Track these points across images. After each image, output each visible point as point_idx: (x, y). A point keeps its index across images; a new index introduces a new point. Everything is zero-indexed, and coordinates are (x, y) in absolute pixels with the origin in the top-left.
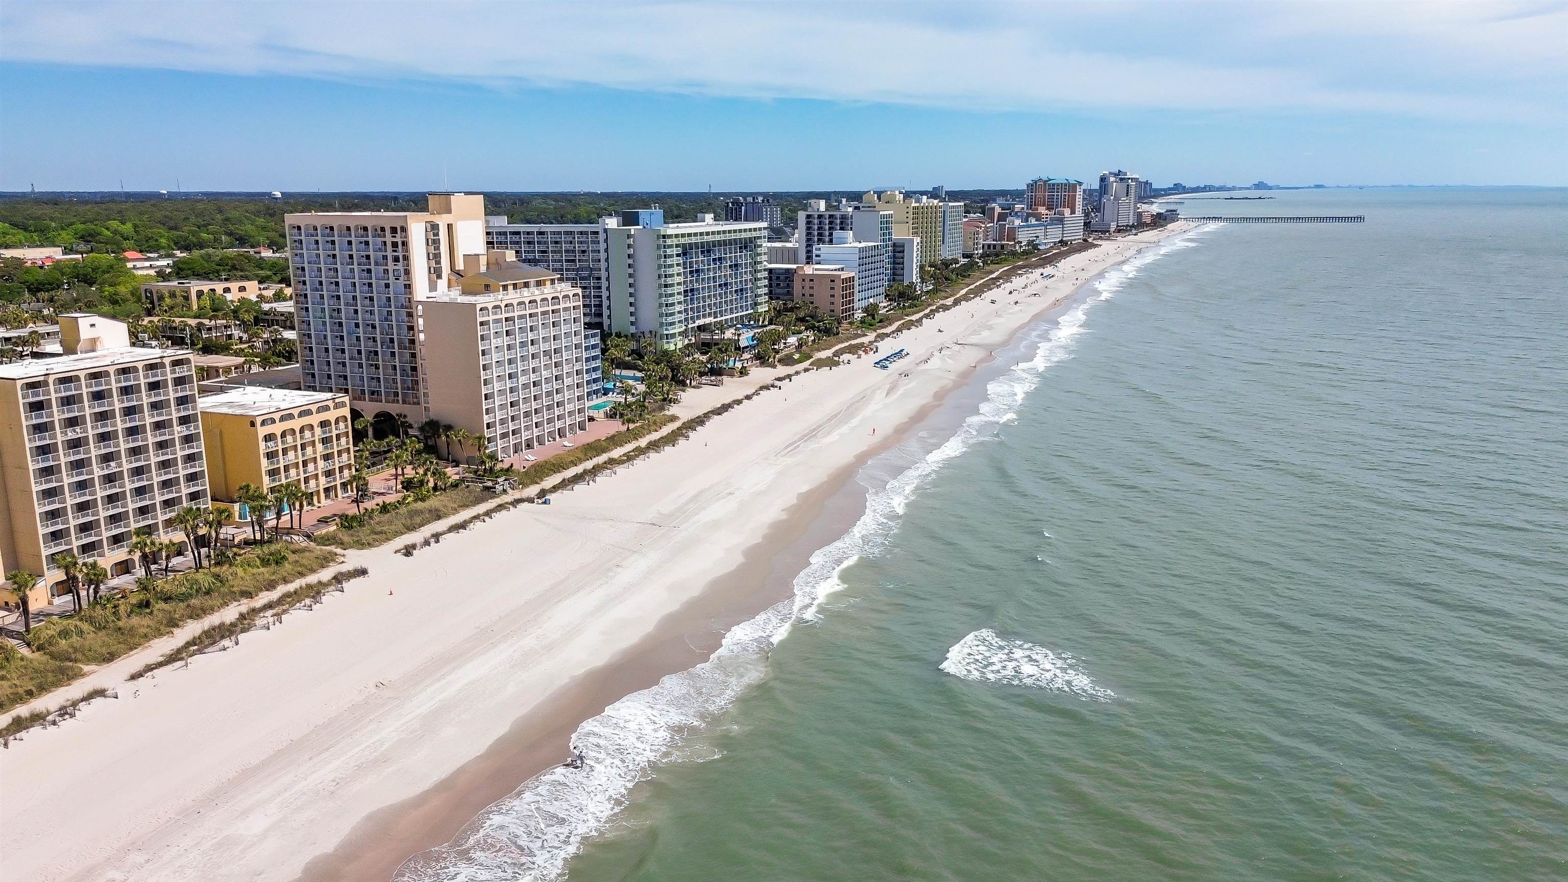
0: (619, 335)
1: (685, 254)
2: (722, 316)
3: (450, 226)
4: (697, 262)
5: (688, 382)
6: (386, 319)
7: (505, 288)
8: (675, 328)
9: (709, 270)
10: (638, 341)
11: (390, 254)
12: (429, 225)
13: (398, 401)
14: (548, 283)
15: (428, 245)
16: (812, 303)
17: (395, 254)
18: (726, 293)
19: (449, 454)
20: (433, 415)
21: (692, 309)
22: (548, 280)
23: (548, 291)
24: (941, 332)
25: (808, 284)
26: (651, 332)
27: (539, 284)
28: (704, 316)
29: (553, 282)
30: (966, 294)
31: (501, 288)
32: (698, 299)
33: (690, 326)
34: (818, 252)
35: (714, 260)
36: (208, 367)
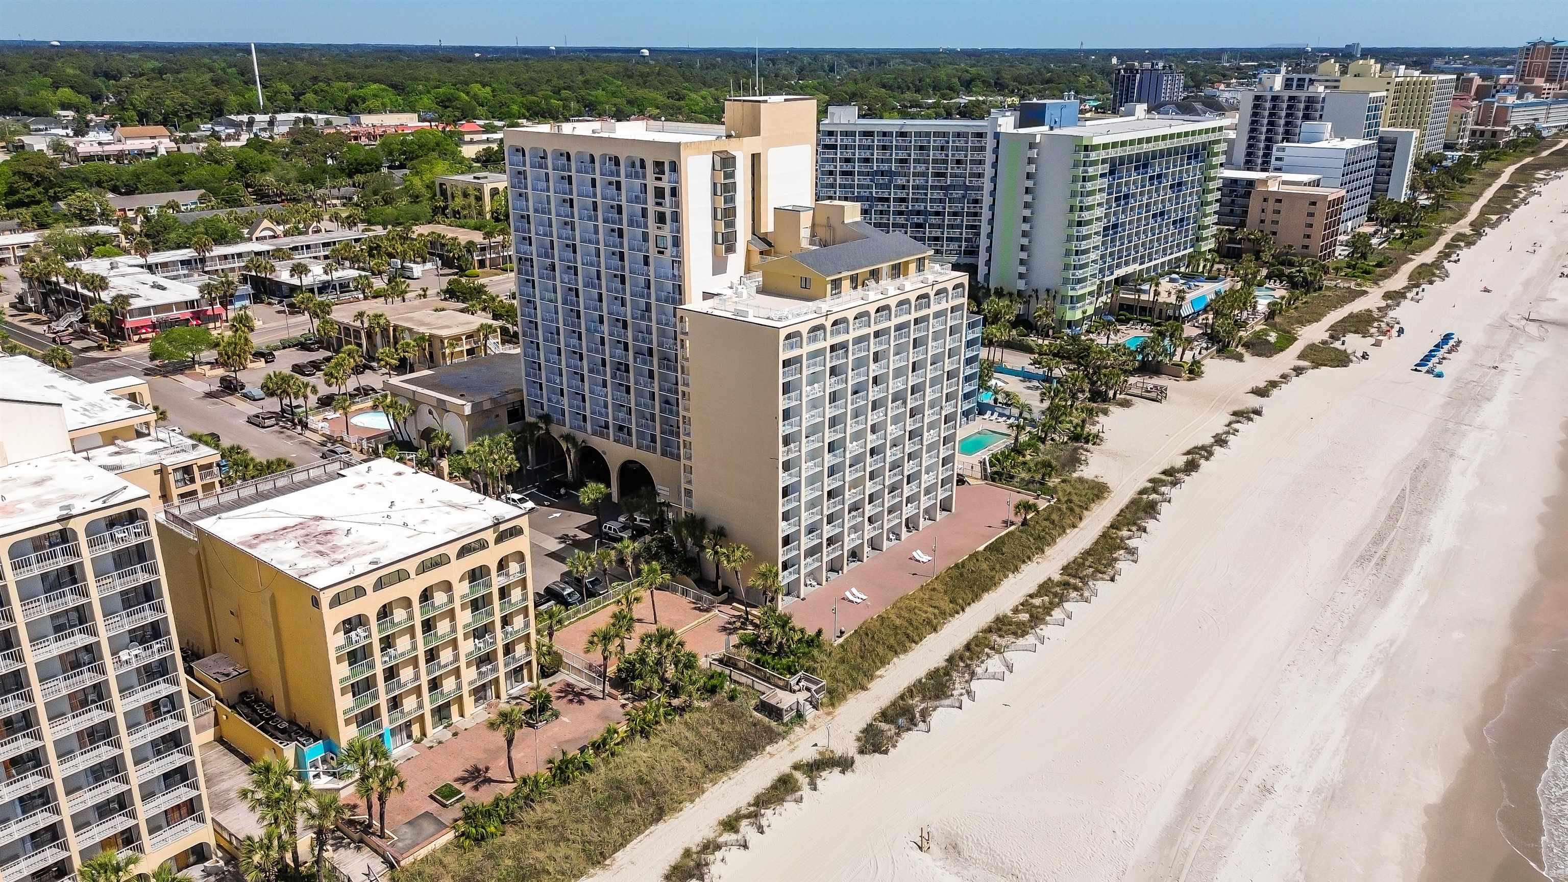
0: (999, 293)
1: (1112, 172)
2: (1151, 260)
3: (755, 159)
4: (1127, 183)
5: (1111, 393)
6: (643, 318)
7: (836, 284)
8: (1085, 287)
9: (1142, 194)
10: (1027, 302)
11: (652, 208)
12: (717, 159)
13: (655, 449)
14: (913, 267)
15: (715, 194)
16: (1274, 233)
17: (660, 209)
18: (1160, 226)
19: (718, 577)
20: (697, 508)
21: (1111, 254)
22: (912, 261)
23: (912, 284)
24: (1489, 291)
25: (1271, 205)
26: (1048, 291)
27: (898, 271)
28: (1127, 263)
29: (920, 263)
30: (1482, 213)
31: (829, 287)
32: (1121, 238)
33: (1106, 279)
34: (1280, 154)
35: (1152, 178)
36: (431, 336)
